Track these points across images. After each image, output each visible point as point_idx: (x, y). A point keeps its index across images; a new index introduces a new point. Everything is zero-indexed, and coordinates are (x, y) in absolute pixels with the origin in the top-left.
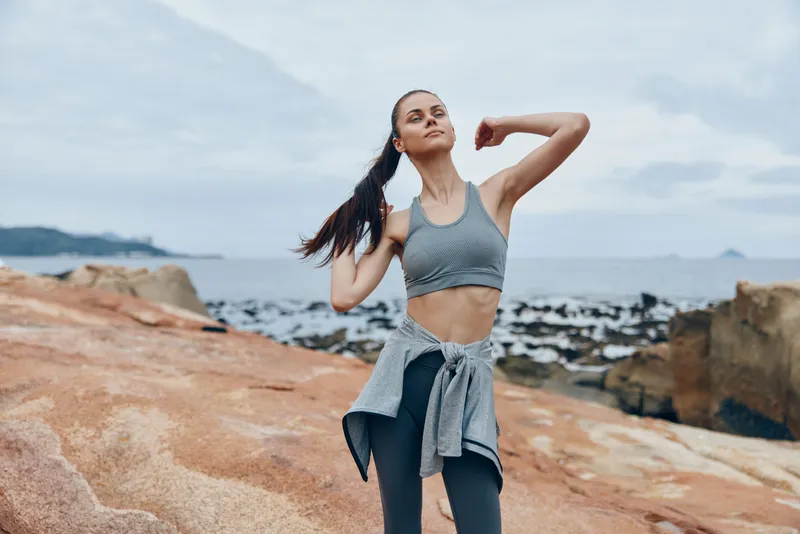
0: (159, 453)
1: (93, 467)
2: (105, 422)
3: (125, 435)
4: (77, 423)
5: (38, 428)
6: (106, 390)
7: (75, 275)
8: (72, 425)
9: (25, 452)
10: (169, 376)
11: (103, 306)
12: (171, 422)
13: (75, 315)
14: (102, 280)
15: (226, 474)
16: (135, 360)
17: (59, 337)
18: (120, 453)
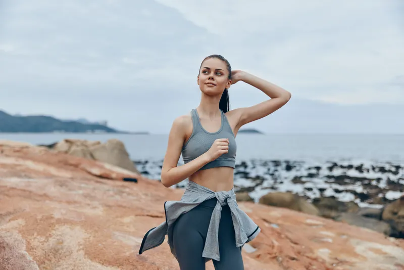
0: (77, 251)
1: (42, 258)
2: (50, 233)
3: (61, 241)
4: (35, 234)
5: (15, 236)
6: (53, 216)
7: (59, 145)
8: (33, 235)
9: (7, 249)
10: (95, 208)
11: (71, 165)
12: (86, 234)
13: (53, 170)
14: (74, 148)
15: (111, 264)
16: (77, 198)
17: (36, 184)
18: (57, 251)
